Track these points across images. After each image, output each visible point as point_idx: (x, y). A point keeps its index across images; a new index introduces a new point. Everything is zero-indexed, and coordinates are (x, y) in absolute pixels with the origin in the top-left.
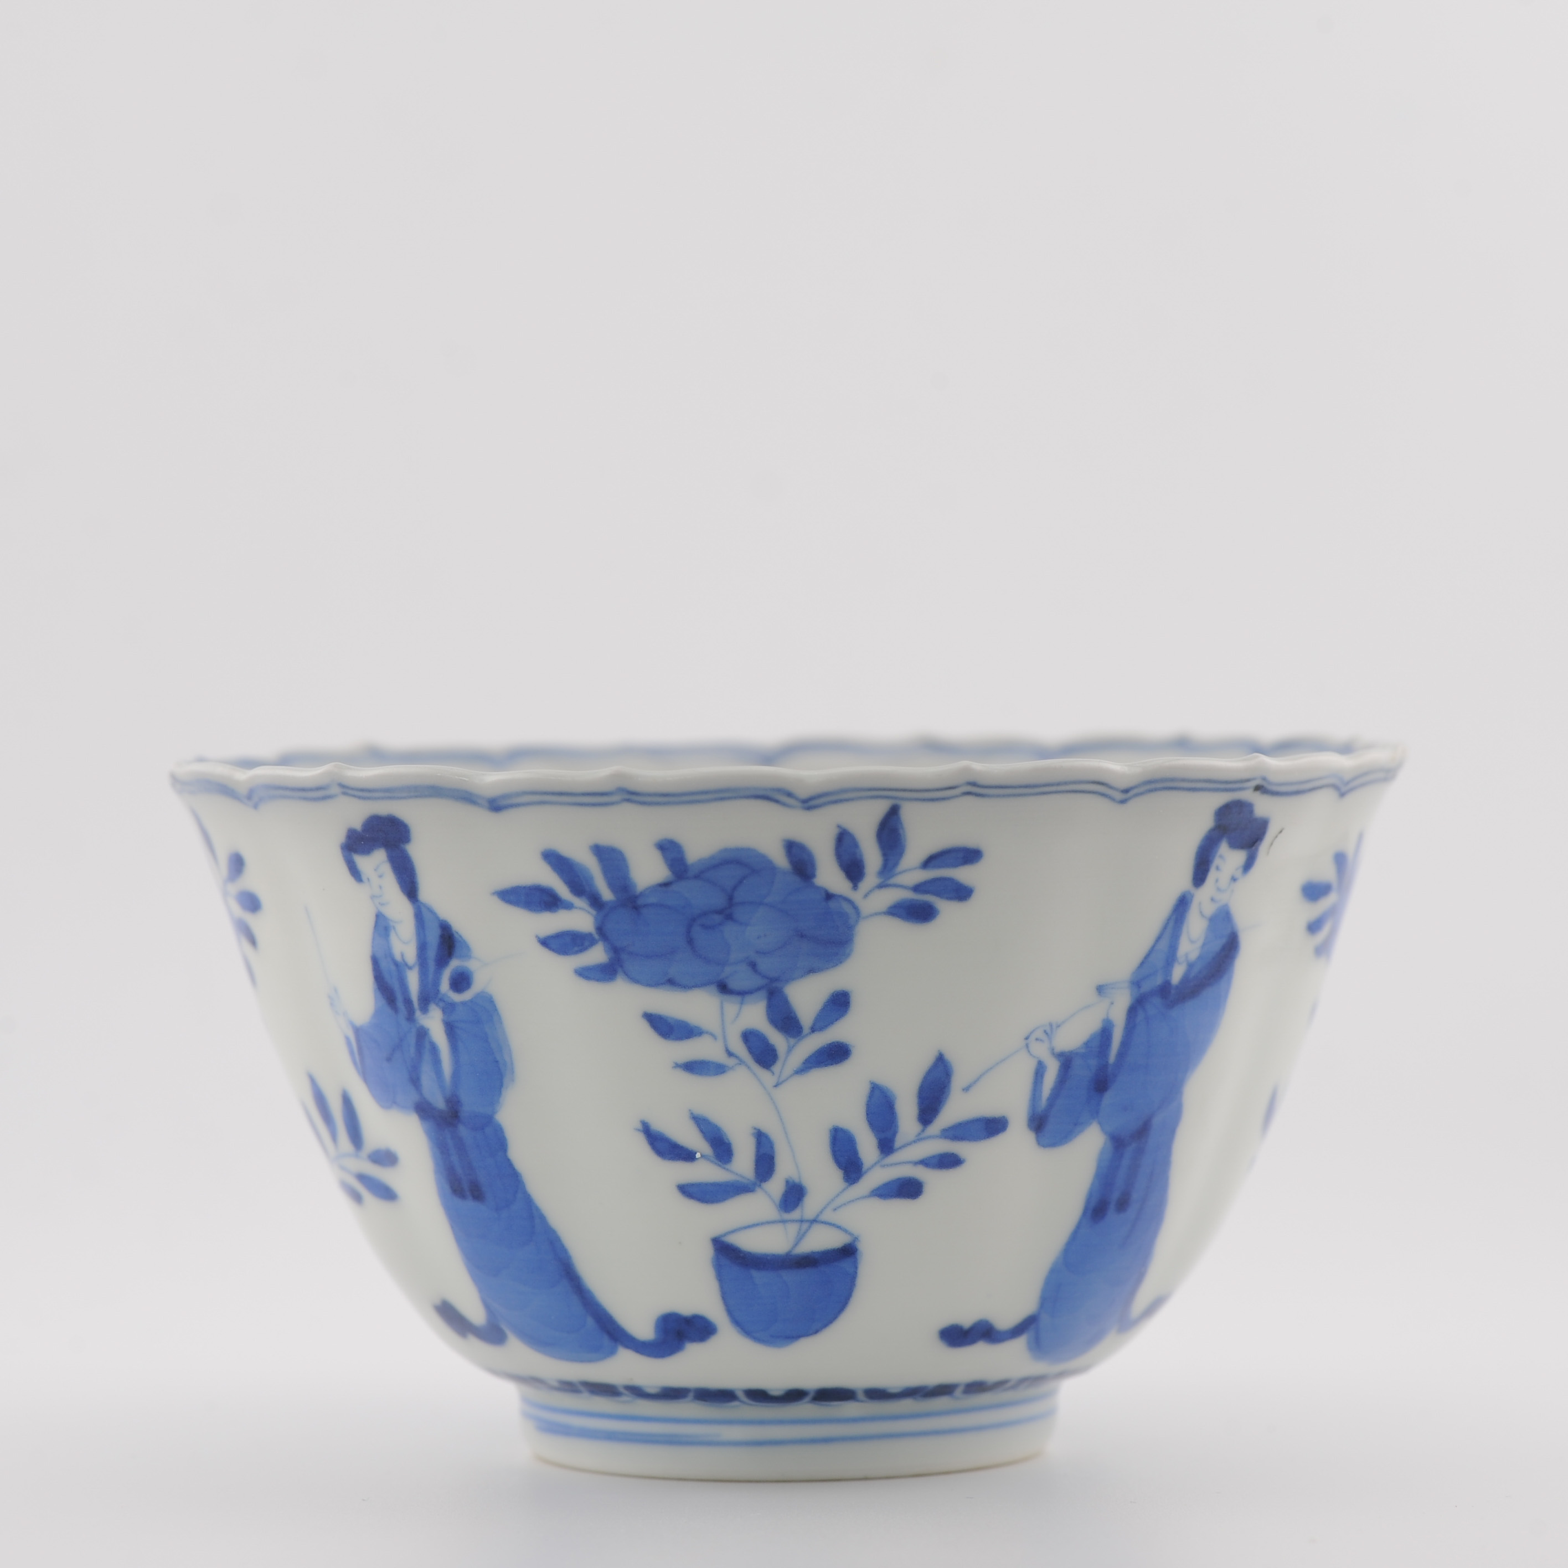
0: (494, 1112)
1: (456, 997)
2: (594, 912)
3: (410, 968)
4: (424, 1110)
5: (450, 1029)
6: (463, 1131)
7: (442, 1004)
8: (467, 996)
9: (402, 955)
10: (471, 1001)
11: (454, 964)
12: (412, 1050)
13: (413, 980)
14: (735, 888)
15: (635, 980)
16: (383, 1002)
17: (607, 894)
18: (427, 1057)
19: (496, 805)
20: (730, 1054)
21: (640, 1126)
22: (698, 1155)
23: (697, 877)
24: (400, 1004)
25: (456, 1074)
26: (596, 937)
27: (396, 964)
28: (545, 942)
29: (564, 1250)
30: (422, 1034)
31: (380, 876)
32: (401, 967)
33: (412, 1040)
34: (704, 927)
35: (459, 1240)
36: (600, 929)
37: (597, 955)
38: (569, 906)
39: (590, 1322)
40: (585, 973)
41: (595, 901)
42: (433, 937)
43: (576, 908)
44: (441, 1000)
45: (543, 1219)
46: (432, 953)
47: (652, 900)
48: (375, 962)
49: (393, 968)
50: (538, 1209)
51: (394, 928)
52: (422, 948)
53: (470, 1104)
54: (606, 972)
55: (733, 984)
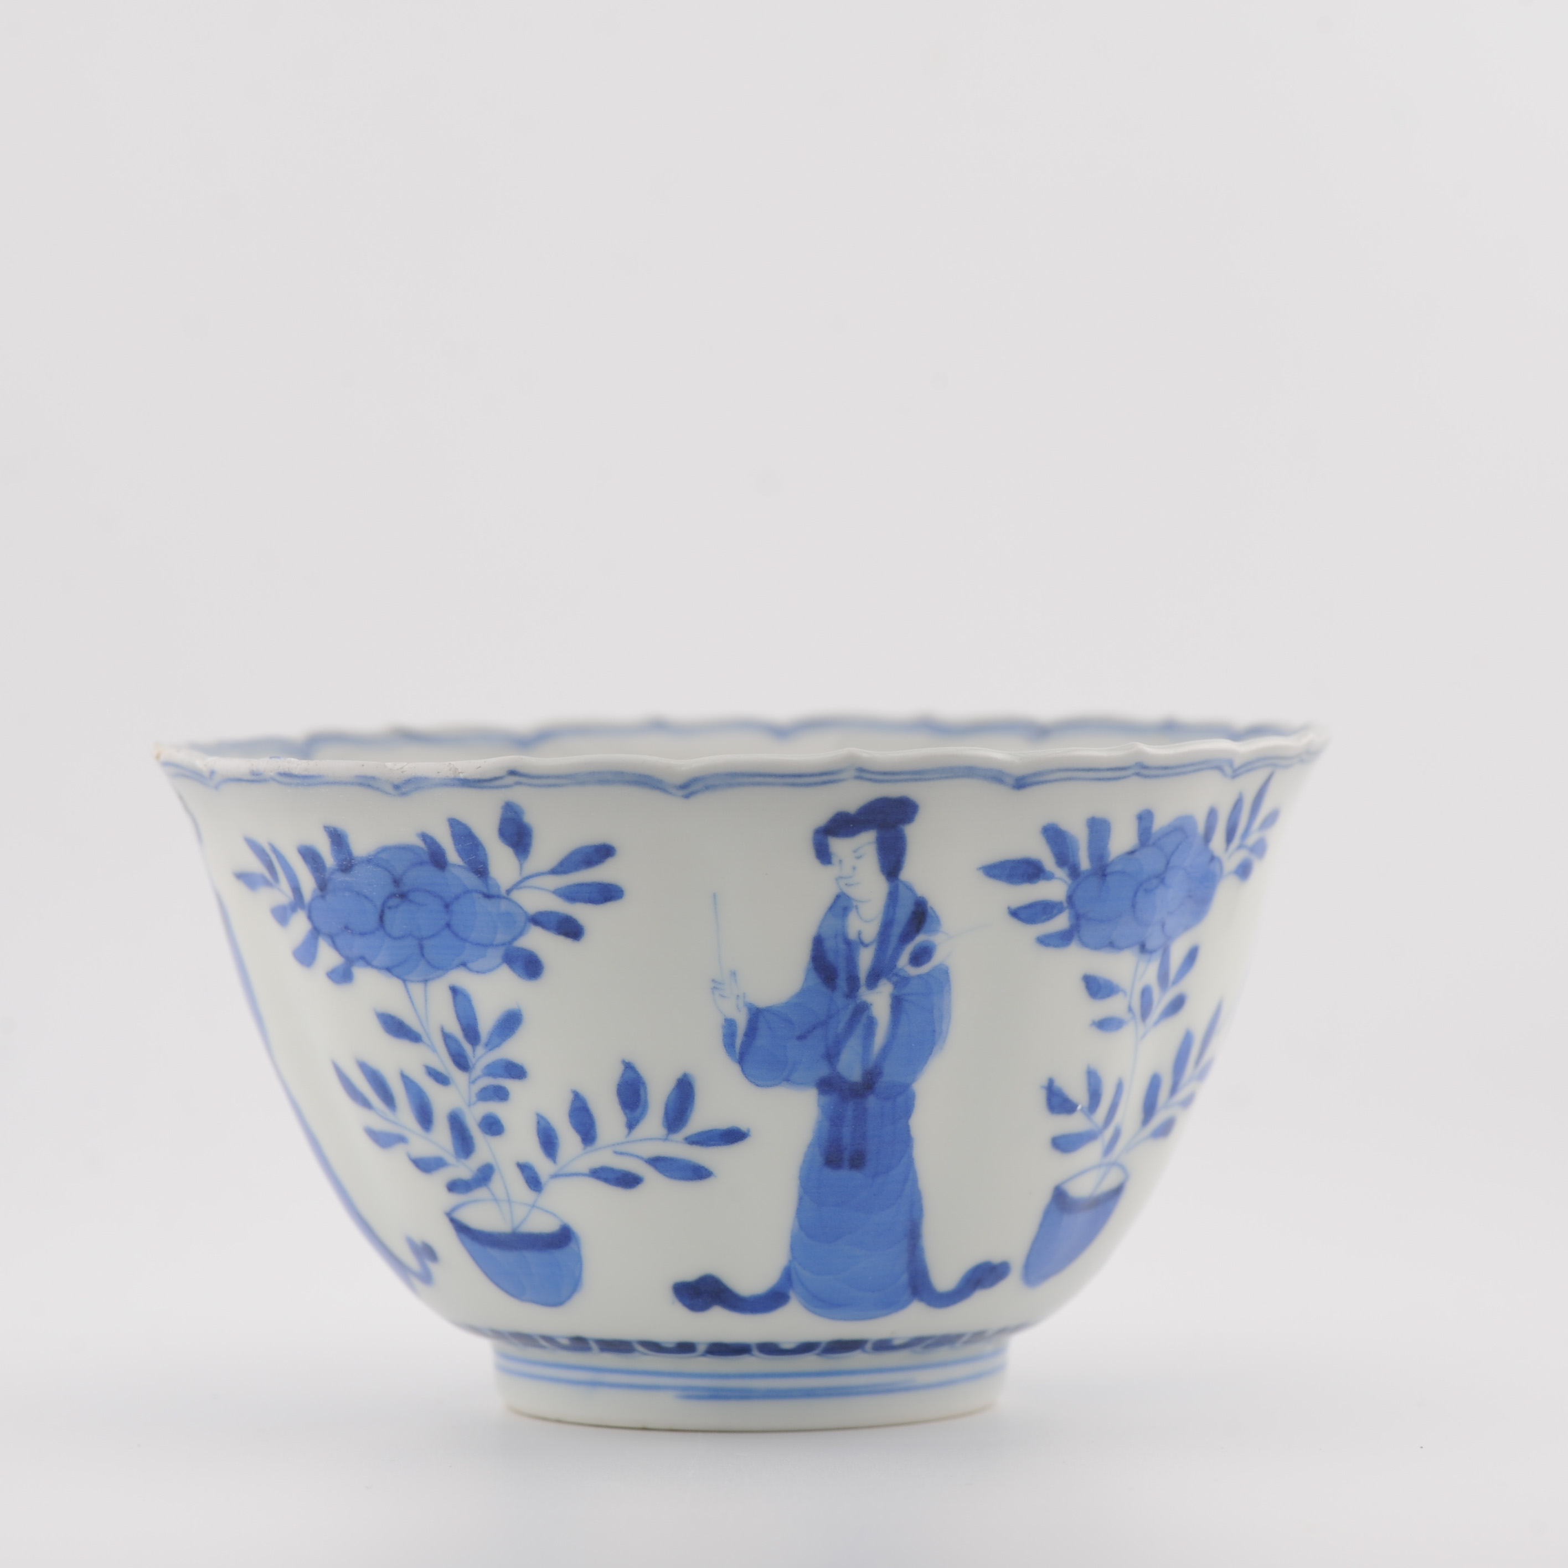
0: (913, 1081)
1: (913, 971)
2: (1069, 881)
3: (866, 946)
4: (826, 1085)
5: (897, 1004)
6: (872, 1102)
7: (895, 979)
8: (925, 969)
9: (859, 933)
10: (928, 974)
11: (920, 938)
12: (842, 1026)
13: (865, 959)
14: (1173, 853)
15: (1085, 944)
16: (815, 980)
17: (1085, 863)
18: (859, 1031)
19: (1021, 783)
20: (1130, 1009)
21: (1045, 1083)
22: (1079, 1107)
23: (1154, 844)
24: (842, 982)
25: (886, 1049)
26: (1065, 905)
27: (848, 943)
28: (1015, 913)
29: (921, 1210)
30: (862, 1009)
31: (859, 858)
32: (851, 947)
33: (845, 1017)
34: (1146, 891)
35: (800, 1211)
36: (1070, 898)
37: (1061, 922)
38: (1047, 876)
39: (905, 1278)
40: (1044, 941)
41: (1074, 872)
42: (903, 913)
43: (1057, 878)
44: (896, 975)
45: (915, 1181)
46: (897, 930)
47: (1118, 868)
48: (818, 942)
49: (842, 946)
50: (915, 1173)
51: (857, 907)
52: (887, 925)
53: (891, 1074)
54: (1063, 939)
55: (1149, 945)
